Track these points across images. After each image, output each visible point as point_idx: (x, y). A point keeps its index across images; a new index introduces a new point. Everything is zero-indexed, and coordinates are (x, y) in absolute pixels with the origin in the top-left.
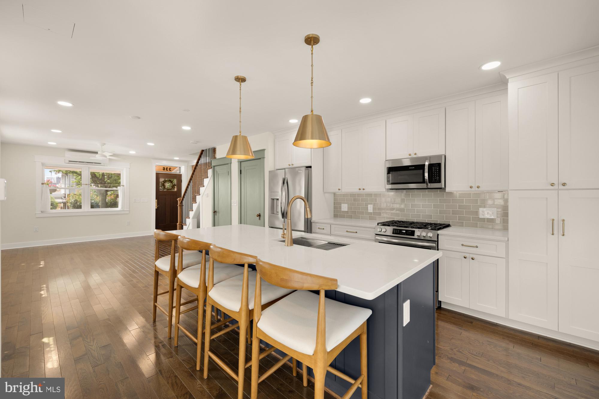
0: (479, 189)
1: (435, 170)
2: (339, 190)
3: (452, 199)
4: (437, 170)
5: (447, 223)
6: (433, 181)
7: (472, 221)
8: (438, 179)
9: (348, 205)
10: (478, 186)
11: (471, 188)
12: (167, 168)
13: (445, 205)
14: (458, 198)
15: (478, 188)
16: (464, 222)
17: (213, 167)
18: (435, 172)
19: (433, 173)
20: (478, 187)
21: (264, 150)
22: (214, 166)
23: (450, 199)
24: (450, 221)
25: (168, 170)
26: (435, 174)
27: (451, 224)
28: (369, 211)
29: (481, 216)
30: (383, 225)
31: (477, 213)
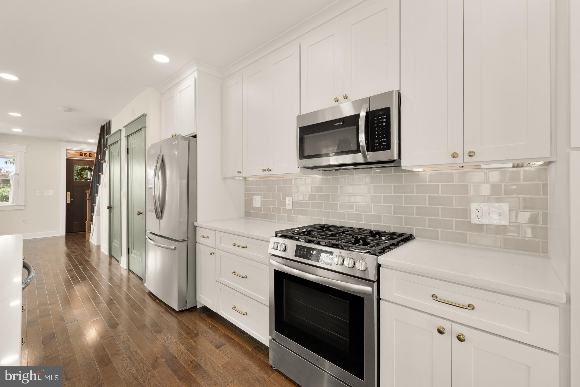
0: (474, 159)
1: (378, 123)
2: (239, 172)
3: (416, 185)
4: (384, 122)
5: (409, 232)
6: (376, 148)
7: (456, 229)
8: (384, 141)
9: (261, 198)
10: (470, 152)
11: (454, 157)
12: (85, 154)
13: (403, 197)
14: (428, 183)
15: (470, 156)
16: (440, 230)
17: (108, 147)
18: (379, 127)
19: (376, 131)
20: (471, 154)
21: (144, 115)
22: (110, 146)
23: (414, 185)
24: (413, 229)
25: (87, 156)
26: (378, 132)
27: (414, 234)
28: (288, 208)
29: (474, 220)
30: (283, 236)
31: (465, 213)
